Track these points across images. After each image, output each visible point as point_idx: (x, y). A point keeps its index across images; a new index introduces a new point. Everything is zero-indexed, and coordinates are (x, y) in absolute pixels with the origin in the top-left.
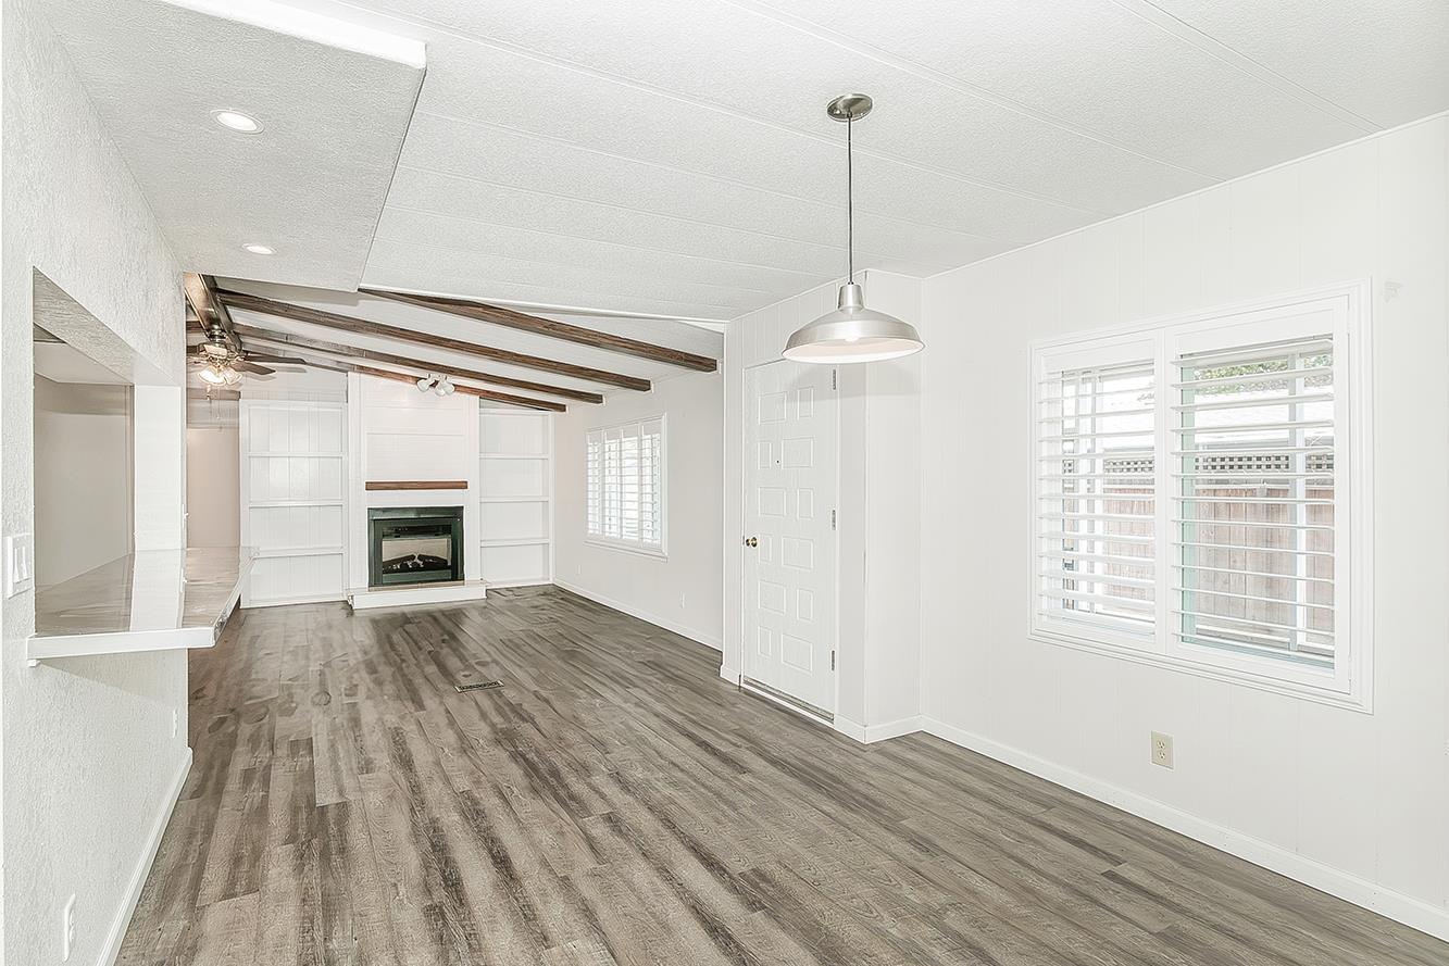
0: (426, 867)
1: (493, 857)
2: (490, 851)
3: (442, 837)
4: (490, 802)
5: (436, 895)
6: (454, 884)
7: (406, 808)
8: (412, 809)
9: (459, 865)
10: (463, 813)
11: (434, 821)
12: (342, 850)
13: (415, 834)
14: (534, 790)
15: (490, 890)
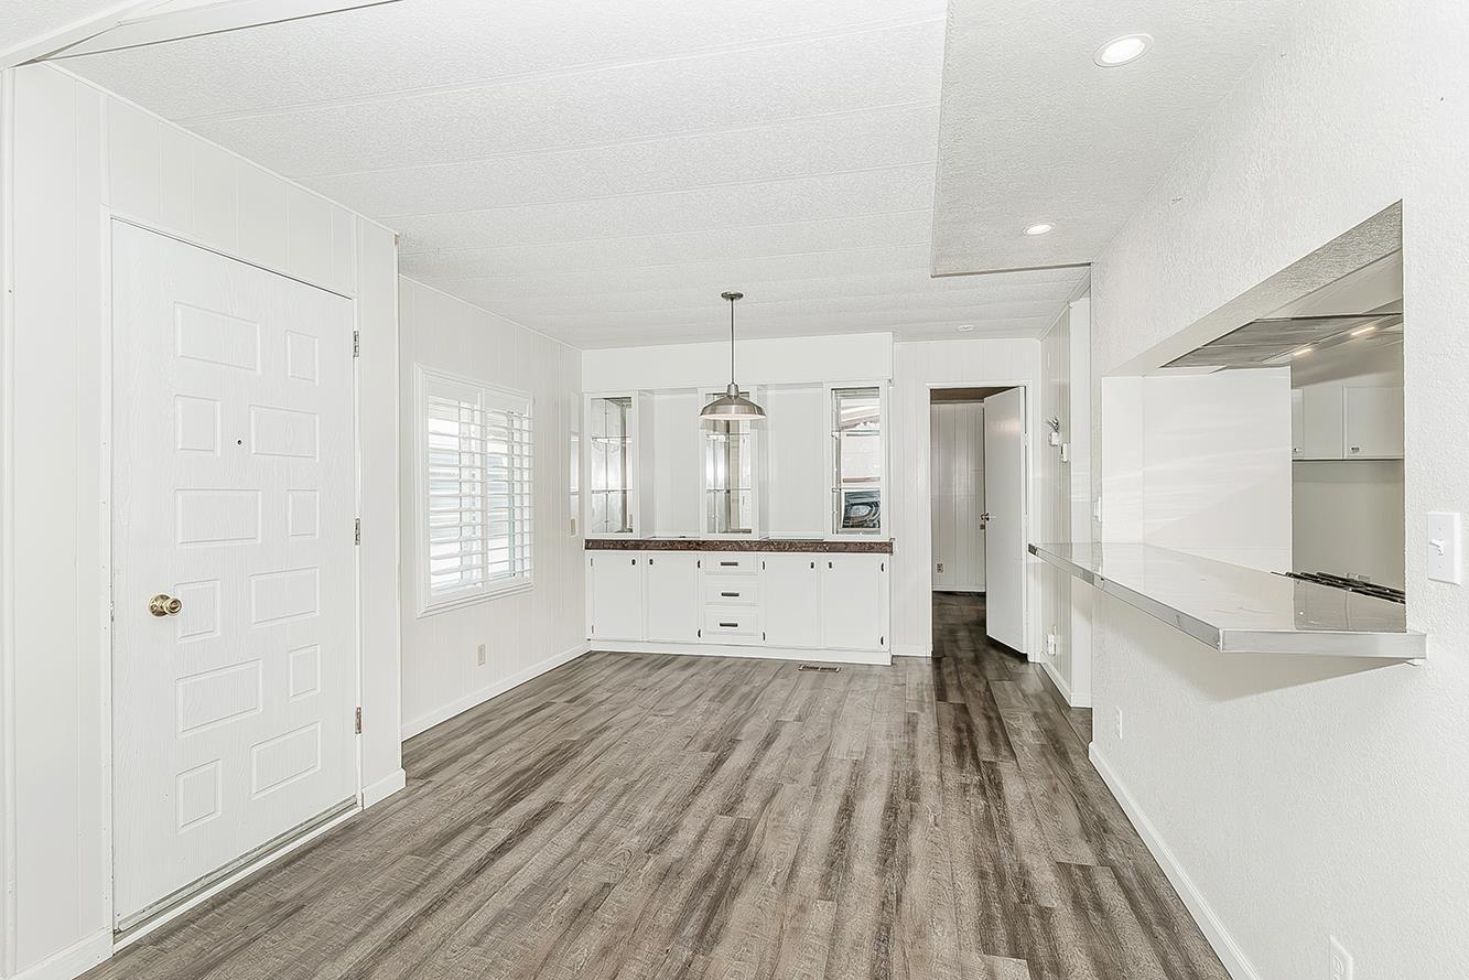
0: (907, 830)
1: (850, 816)
2: (848, 823)
3: (882, 851)
4: (810, 871)
5: (907, 807)
6: (891, 809)
7: (906, 907)
8: (899, 900)
9: (880, 820)
10: (847, 869)
11: (881, 873)
12: (983, 875)
13: (906, 865)
14: (753, 866)
15: (869, 795)
